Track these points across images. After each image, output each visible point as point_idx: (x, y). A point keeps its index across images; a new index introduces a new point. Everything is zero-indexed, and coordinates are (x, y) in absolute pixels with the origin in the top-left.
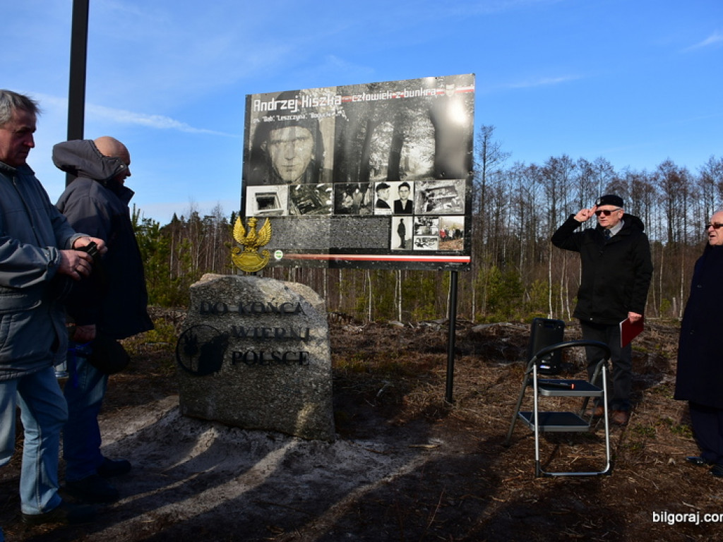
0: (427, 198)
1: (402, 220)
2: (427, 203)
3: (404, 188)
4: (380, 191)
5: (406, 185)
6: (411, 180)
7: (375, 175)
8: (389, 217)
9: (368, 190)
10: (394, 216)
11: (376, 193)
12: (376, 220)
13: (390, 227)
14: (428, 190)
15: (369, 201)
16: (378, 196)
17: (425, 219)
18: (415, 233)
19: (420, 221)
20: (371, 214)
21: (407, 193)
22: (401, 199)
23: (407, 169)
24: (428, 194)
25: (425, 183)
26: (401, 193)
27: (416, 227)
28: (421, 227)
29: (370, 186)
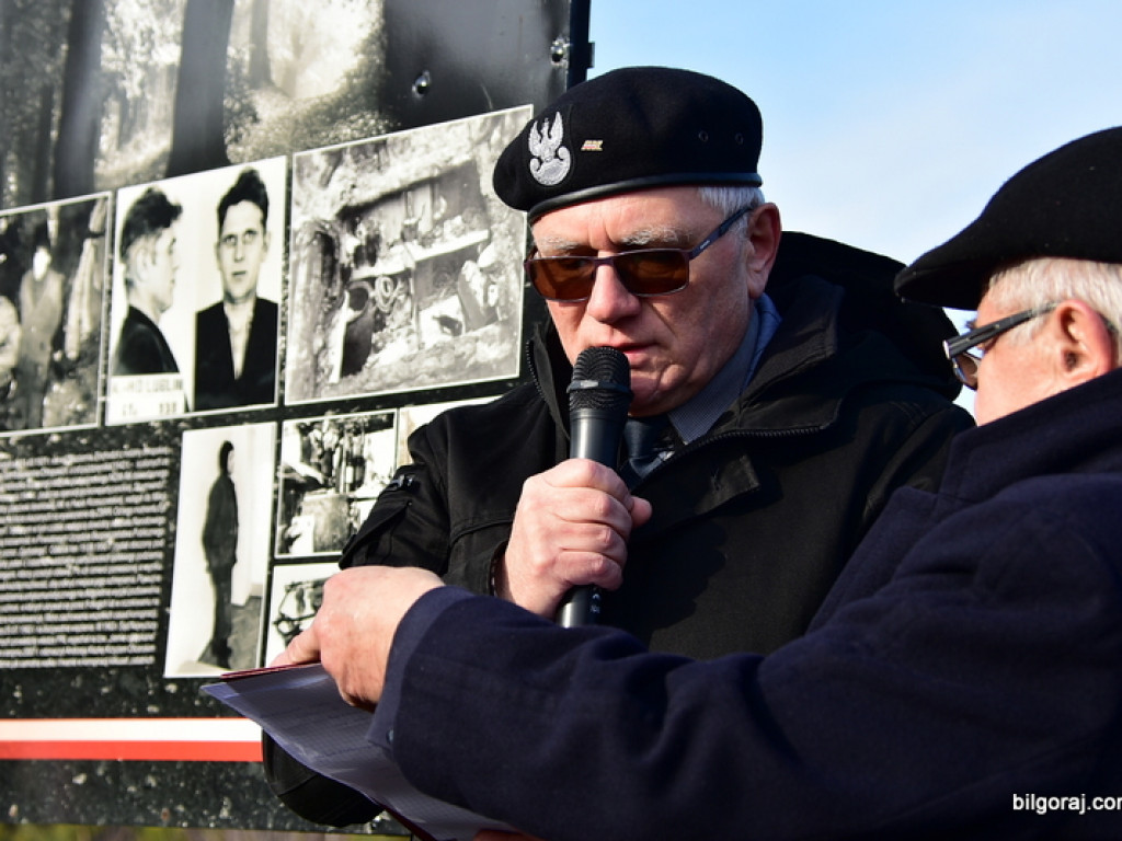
0: (346, 273)
1: (227, 448)
2: (346, 314)
3: (244, 214)
4: (140, 248)
5: (249, 189)
6: (277, 151)
7: (124, 137)
8: (171, 433)
9: (88, 245)
10: (195, 424)
11: (119, 268)
12: (112, 462)
13: (172, 514)
14: (351, 215)
15: (87, 327)
16: (129, 284)
17: (330, 438)
18: (280, 551)
19: (307, 452)
20: (93, 424)
21: (252, 250)
22: (229, 297)
23: (261, 74)
24: (349, 244)
25: (336, 159)
26: (228, 252)
27: (292, 493)
28: (309, 498)
29: (94, 225)
